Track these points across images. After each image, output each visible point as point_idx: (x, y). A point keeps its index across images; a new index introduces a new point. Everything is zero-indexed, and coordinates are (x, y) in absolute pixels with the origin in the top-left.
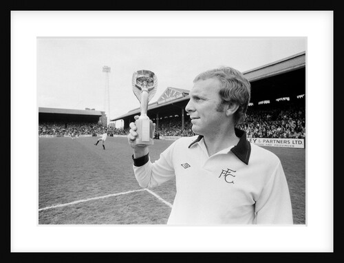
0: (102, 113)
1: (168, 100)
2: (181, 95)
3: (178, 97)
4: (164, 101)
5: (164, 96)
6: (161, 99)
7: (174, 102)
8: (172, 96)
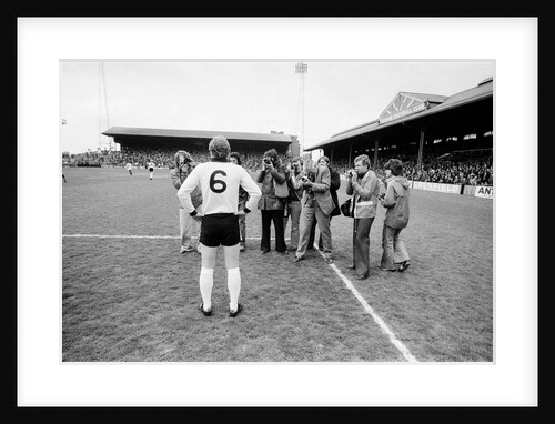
0: (292, 137)
1: (397, 116)
2: (422, 107)
3: (416, 109)
4: (390, 119)
5: (391, 108)
6: (385, 115)
7: (408, 118)
8: (404, 109)
